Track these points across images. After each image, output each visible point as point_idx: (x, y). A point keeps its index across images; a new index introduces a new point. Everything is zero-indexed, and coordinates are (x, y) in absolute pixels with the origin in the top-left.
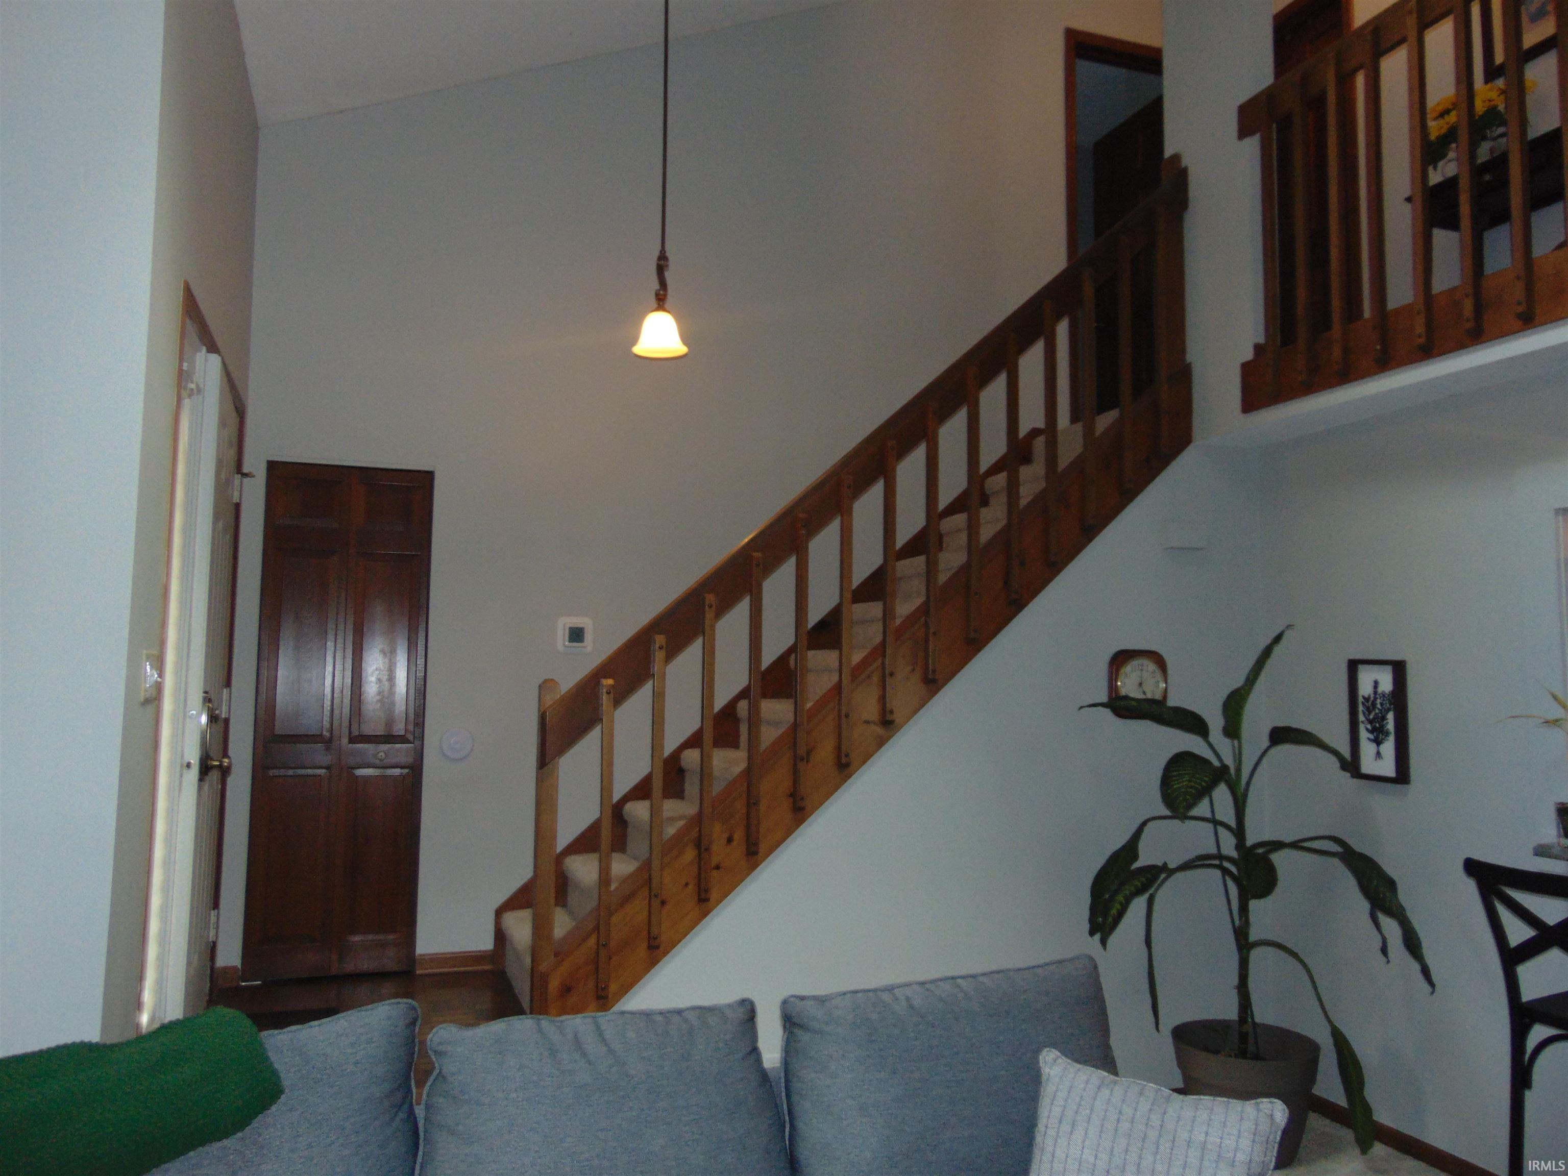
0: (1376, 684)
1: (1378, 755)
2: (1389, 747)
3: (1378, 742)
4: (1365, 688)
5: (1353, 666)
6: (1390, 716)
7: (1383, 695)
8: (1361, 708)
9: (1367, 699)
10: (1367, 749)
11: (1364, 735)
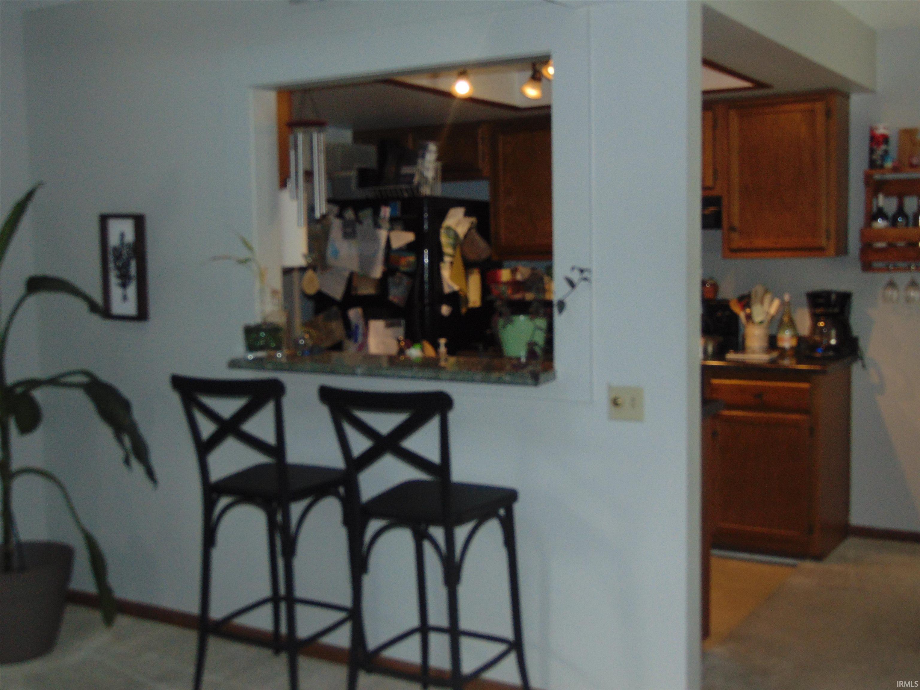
0: (122, 236)
1: (125, 298)
2: (132, 290)
3: (124, 285)
4: (114, 240)
5: (104, 219)
6: (133, 264)
7: (128, 245)
8: (111, 258)
9: (115, 249)
10: (116, 292)
11: (114, 281)
